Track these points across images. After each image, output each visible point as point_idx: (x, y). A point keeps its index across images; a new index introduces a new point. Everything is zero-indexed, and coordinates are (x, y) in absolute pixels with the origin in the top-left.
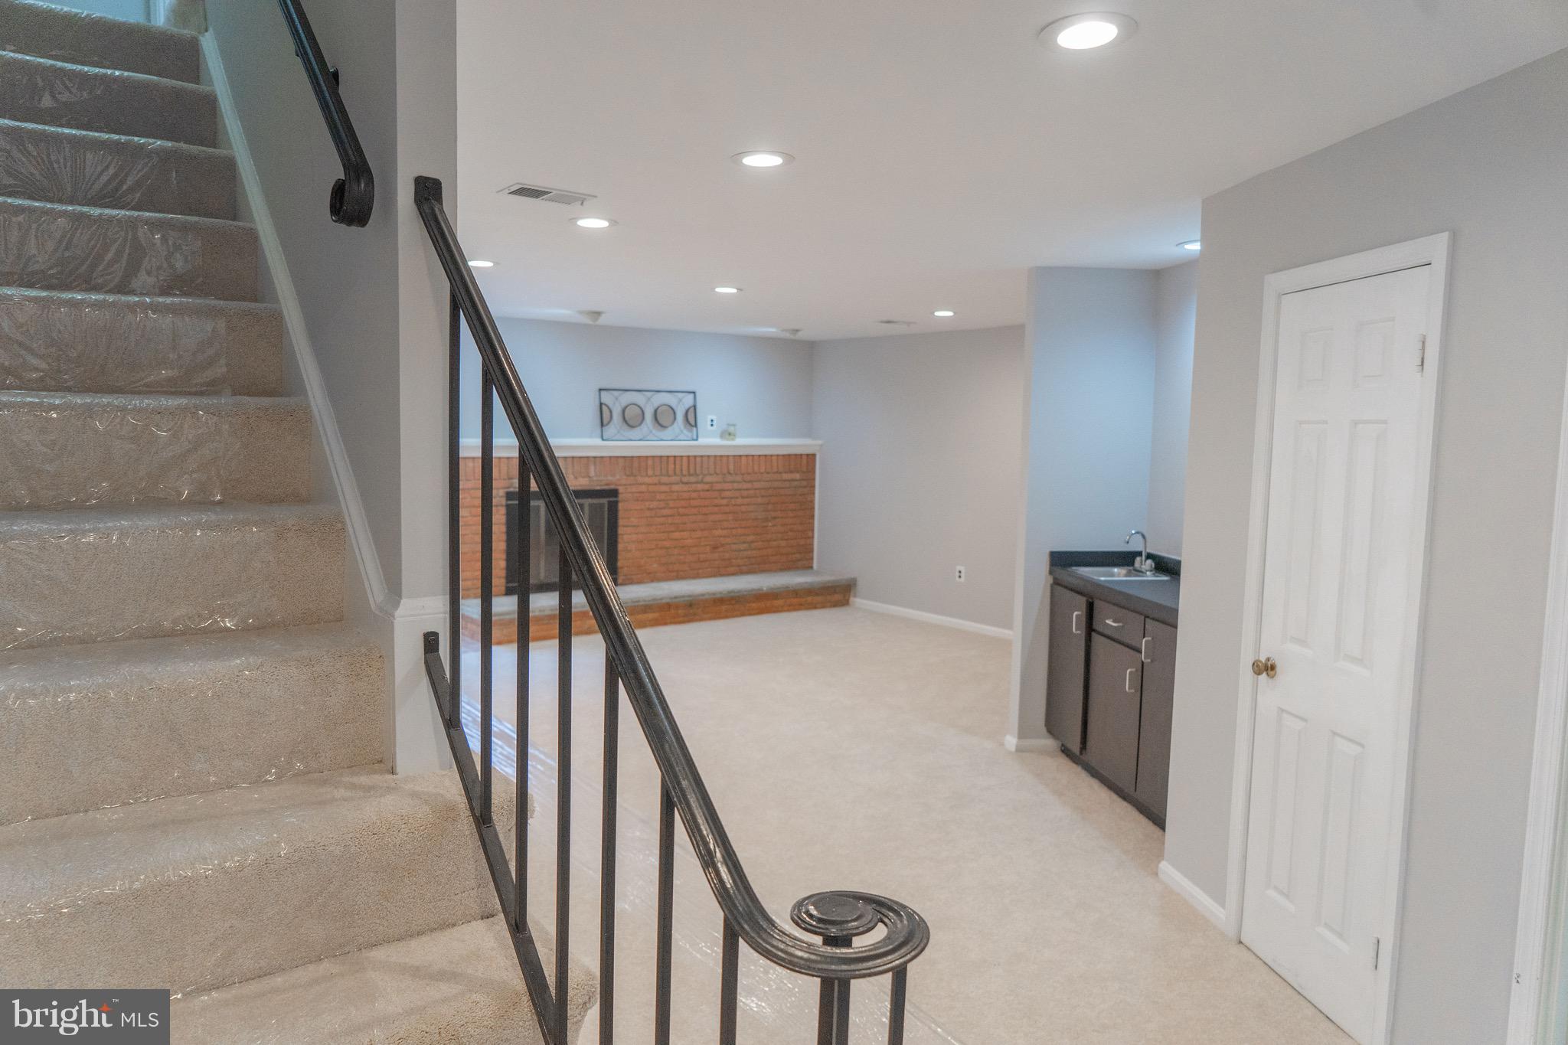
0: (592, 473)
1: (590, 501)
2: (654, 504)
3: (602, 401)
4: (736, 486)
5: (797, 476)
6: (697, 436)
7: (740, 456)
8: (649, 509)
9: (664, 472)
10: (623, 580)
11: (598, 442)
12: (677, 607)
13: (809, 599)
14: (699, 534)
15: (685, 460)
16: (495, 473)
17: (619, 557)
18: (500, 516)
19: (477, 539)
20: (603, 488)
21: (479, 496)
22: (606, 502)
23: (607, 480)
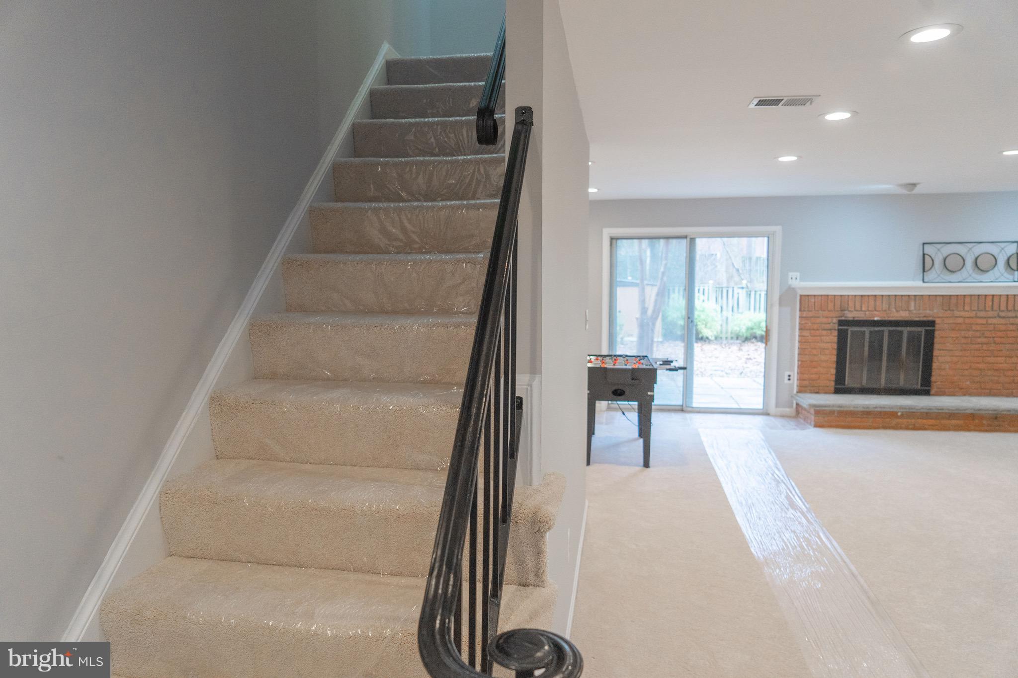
0: (912, 308)
1: (909, 329)
2: (970, 334)
3: (925, 252)
8: (965, 337)
9: (981, 307)
10: (936, 391)
11: (920, 283)
12: (982, 417)
15: (1003, 299)
16: (831, 306)
17: (933, 374)
18: (833, 337)
19: (814, 352)
20: (922, 319)
21: (817, 322)
22: (923, 330)
23: (926, 313)
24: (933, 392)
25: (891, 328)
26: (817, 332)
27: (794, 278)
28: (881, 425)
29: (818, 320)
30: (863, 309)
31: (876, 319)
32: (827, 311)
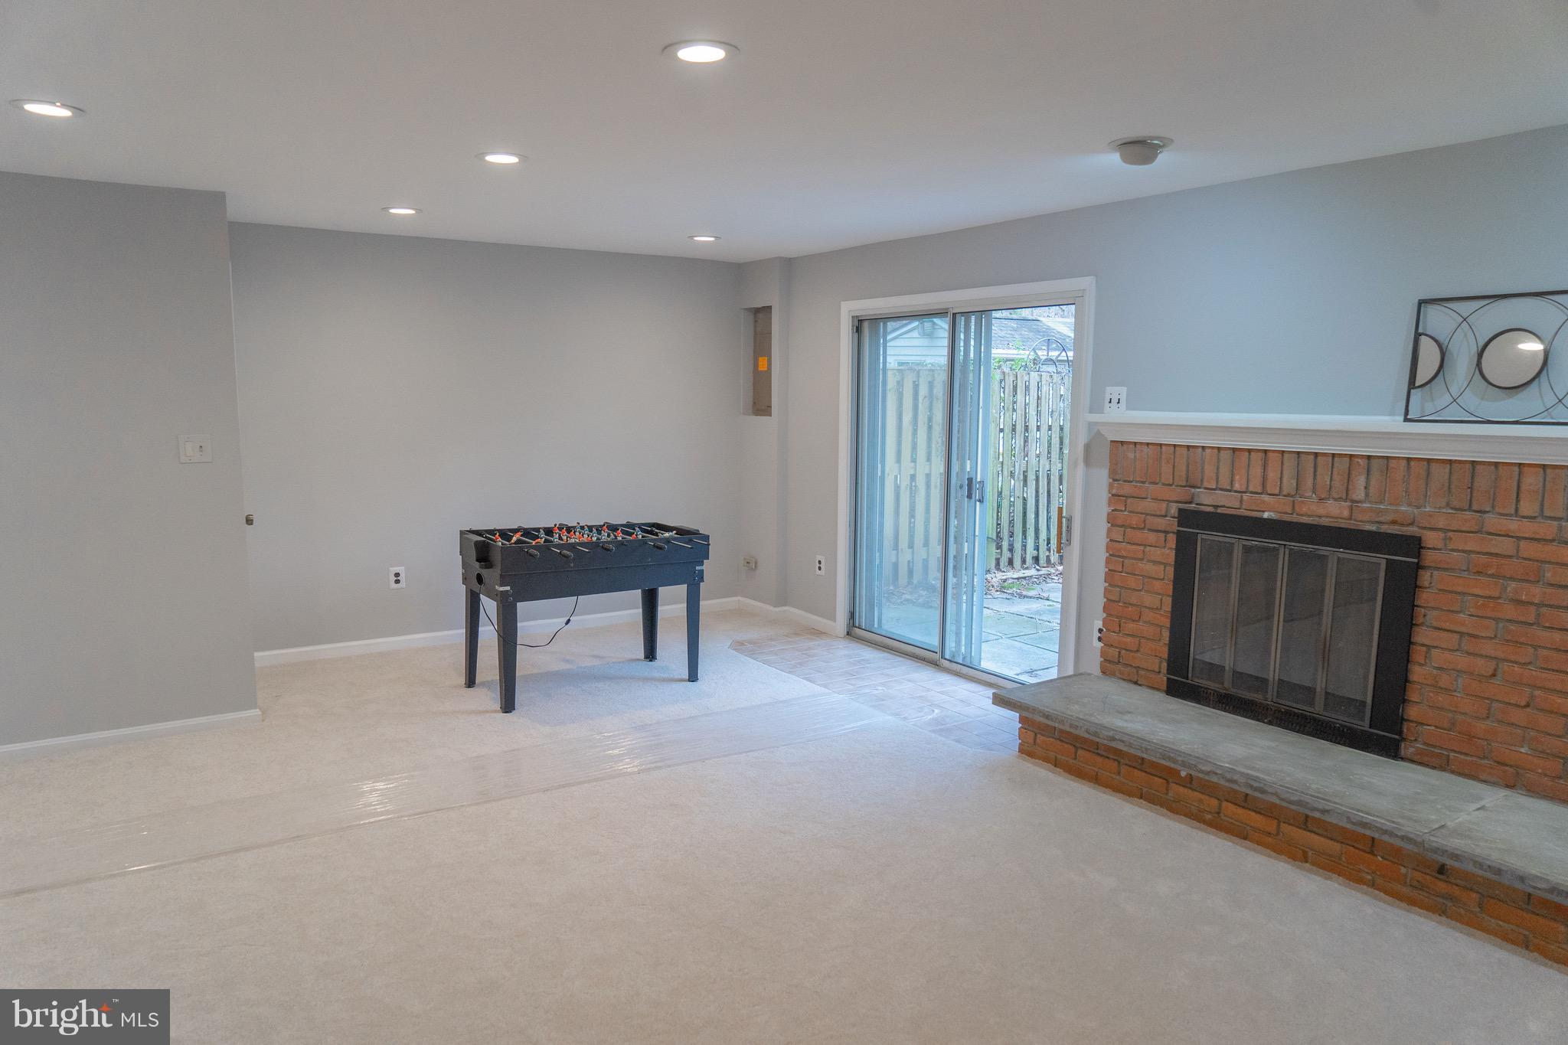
0: (1359, 494)
1: (1342, 553)
2: (1536, 593)
3: (1423, 329)
8: (1518, 602)
10: (1419, 752)
11: (1393, 423)
12: (1396, 855)
16: (1166, 469)
17: (1413, 695)
18: (1167, 553)
19: (1132, 582)
20: (1385, 528)
21: (1139, 509)
22: (1384, 561)
23: (1397, 511)
24: (1407, 749)
25: (1295, 545)
26: (1139, 533)
27: (1115, 401)
29: (1141, 506)
30: (1237, 486)
31: (1266, 515)
32: (1160, 485)
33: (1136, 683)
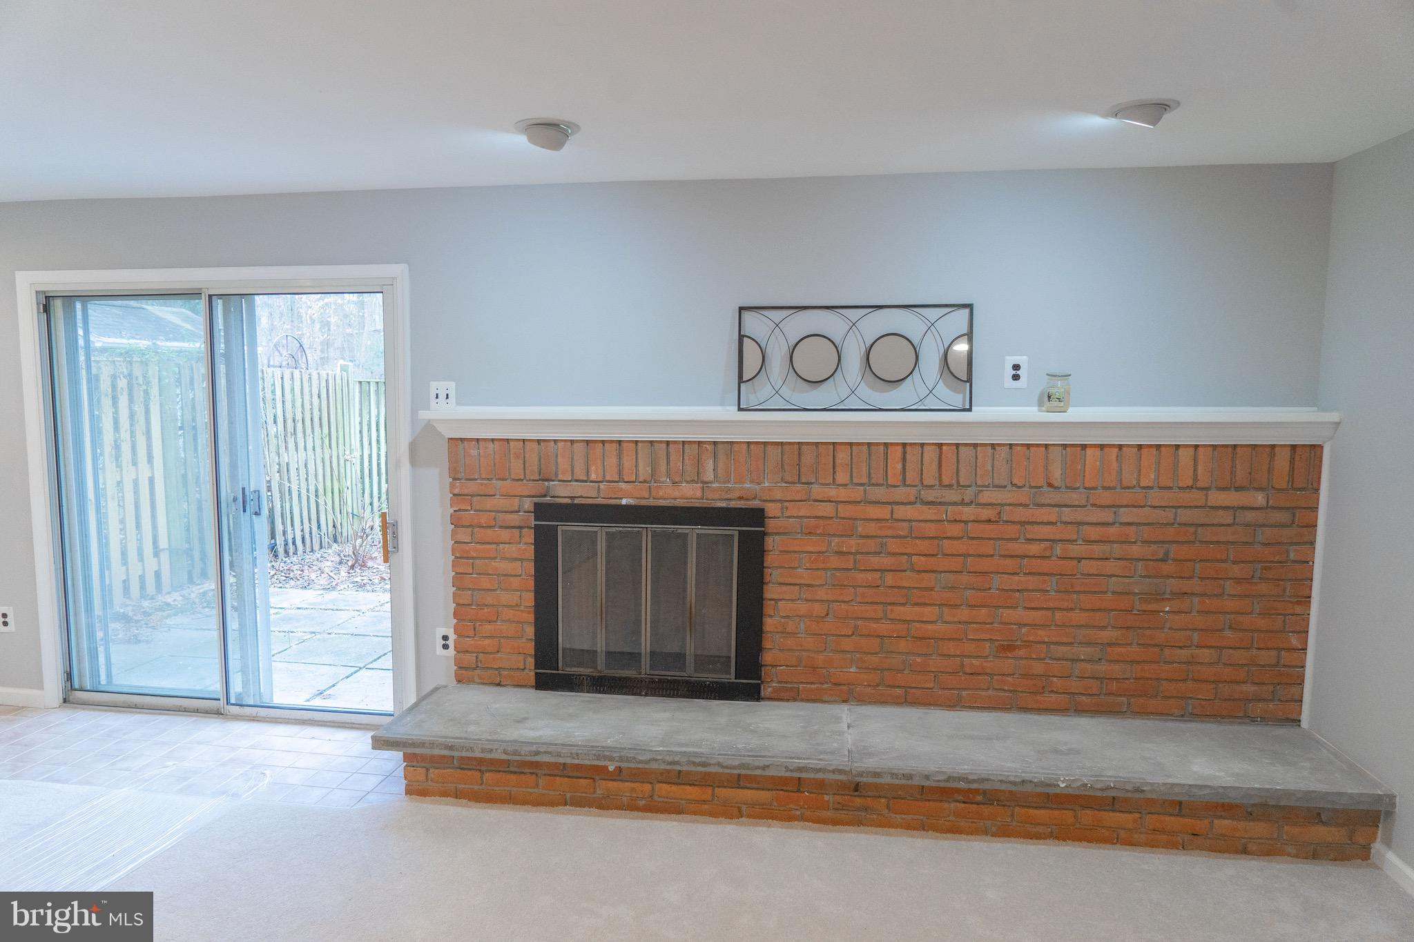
0: (709, 476)
1: (700, 530)
2: (852, 544)
3: (746, 331)
4: (1067, 514)
5: (1259, 499)
6: (971, 406)
7: (1084, 447)
8: (840, 553)
9: (878, 477)
10: (776, 690)
11: (729, 412)
12: (821, 786)
13: (1223, 825)
14: (964, 613)
15: (930, 454)
16: (516, 467)
17: (767, 644)
18: (525, 547)
19: (485, 582)
20: (733, 504)
21: (488, 507)
22: (736, 533)
23: (742, 489)
24: (766, 691)
25: (658, 527)
26: (489, 531)
27: (442, 396)
28: (568, 795)
29: (489, 503)
30: (593, 477)
31: (624, 502)
32: (509, 481)
33: (499, 685)
